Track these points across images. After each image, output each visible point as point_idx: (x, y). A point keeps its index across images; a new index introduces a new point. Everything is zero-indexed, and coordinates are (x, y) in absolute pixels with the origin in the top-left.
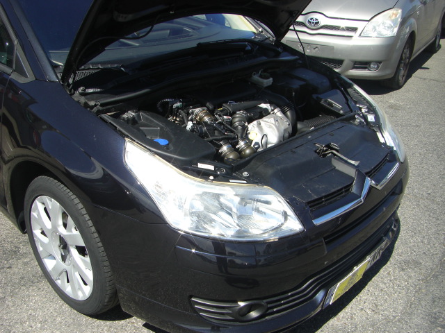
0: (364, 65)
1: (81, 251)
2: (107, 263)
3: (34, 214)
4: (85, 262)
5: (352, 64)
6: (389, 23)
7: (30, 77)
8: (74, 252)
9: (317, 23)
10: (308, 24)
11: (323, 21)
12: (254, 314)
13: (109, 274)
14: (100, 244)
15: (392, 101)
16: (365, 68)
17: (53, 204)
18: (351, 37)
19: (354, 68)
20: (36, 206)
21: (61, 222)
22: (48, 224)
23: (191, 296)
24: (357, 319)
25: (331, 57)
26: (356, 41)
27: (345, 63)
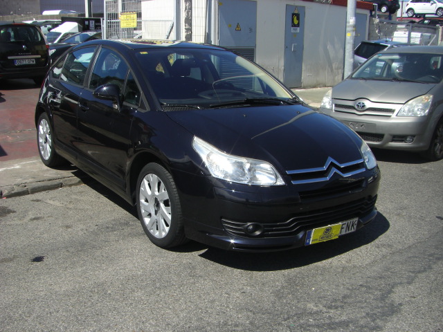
0: (401, 138)
1: (166, 203)
2: (179, 206)
3: (142, 189)
4: (167, 210)
5: (391, 138)
6: (420, 106)
7: (148, 109)
8: (162, 205)
9: (364, 106)
10: (356, 107)
11: (368, 104)
12: (258, 233)
13: (180, 213)
14: (177, 195)
15: (426, 168)
16: (402, 141)
17: (153, 178)
18: (390, 116)
19: (393, 141)
20: (144, 183)
21: (157, 189)
22: (149, 192)
23: (221, 218)
24: (333, 264)
25: (374, 132)
26: (394, 120)
27: (385, 137)
